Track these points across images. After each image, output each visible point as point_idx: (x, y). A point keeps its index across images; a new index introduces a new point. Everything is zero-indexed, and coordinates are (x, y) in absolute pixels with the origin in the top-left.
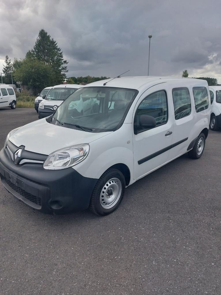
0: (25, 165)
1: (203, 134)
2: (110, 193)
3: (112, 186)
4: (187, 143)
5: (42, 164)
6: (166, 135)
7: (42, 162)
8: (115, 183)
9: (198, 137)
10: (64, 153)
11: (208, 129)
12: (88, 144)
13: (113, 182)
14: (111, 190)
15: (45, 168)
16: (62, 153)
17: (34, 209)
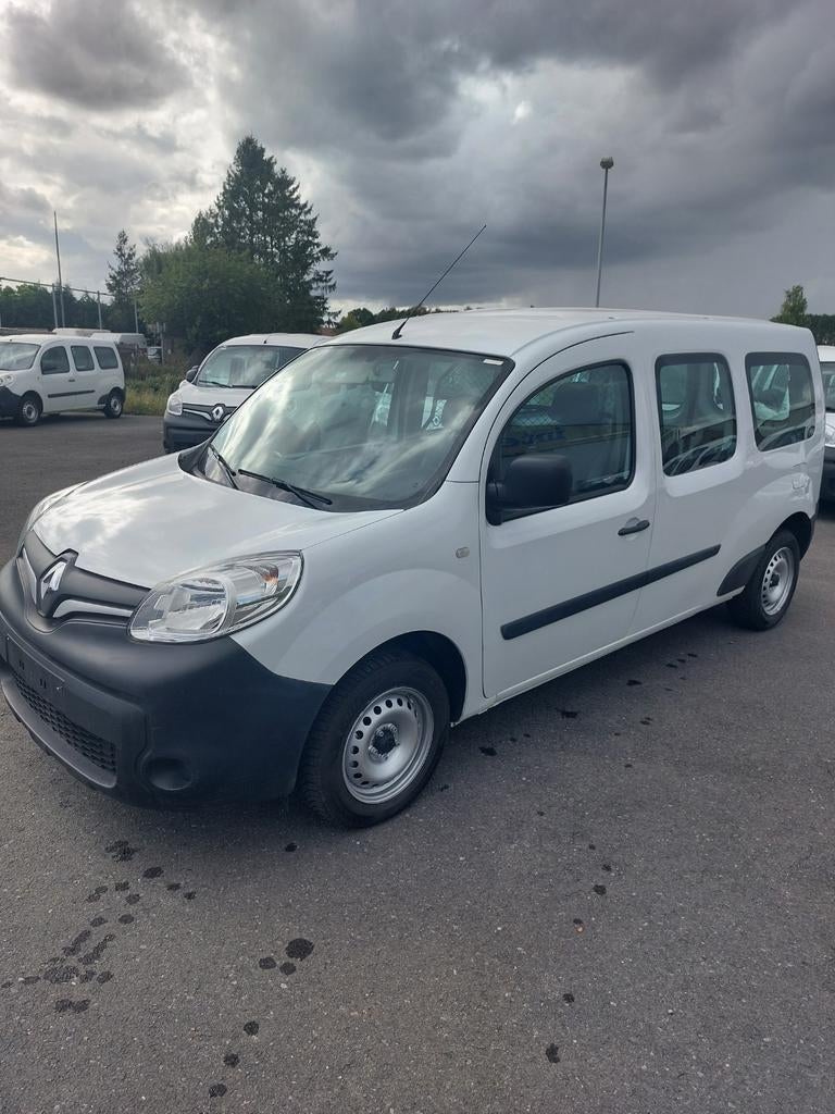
0: (71, 622)
1: (789, 536)
2: (384, 744)
3: (394, 718)
4: (718, 569)
5: (128, 618)
6: (622, 533)
7: (127, 613)
8: (410, 708)
9: (767, 544)
10: (208, 581)
11: (810, 517)
12: (298, 553)
13: (400, 703)
14: (386, 731)
15: (138, 634)
16: (201, 581)
17: (92, 786)
